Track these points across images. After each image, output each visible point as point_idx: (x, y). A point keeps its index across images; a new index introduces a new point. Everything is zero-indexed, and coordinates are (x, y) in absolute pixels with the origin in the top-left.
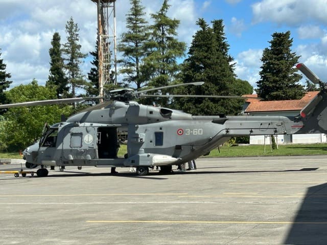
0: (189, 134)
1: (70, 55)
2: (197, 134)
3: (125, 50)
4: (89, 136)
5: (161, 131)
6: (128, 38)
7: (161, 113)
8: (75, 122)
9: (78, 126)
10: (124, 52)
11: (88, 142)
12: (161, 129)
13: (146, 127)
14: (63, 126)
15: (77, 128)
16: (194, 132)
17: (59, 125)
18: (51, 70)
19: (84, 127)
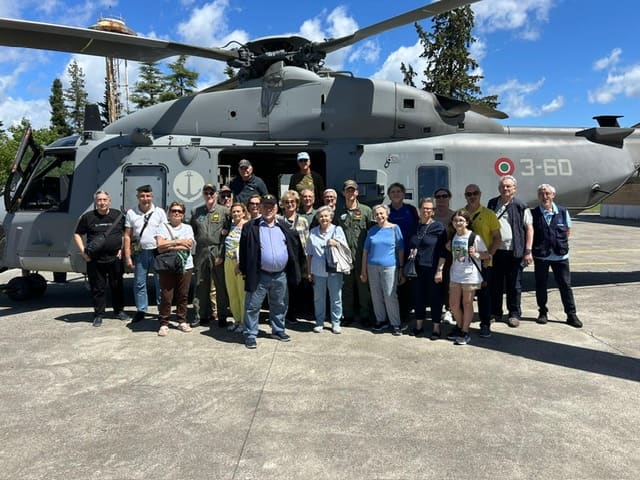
0: (532, 173)
1: (75, 102)
2: (555, 173)
3: (139, 101)
4: (189, 176)
5: (439, 162)
6: (143, 88)
7: (437, 108)
8: (139, 131)
9: (148, 143)
10: (137, 104)
11: (189, 195)
12: (439, 157)
13: (391, 152)
14: (93, 144)
15: (143, 149)
16: (546, 167)
17: (79, 141)
18: (53, 120)
19: (170, 146)
